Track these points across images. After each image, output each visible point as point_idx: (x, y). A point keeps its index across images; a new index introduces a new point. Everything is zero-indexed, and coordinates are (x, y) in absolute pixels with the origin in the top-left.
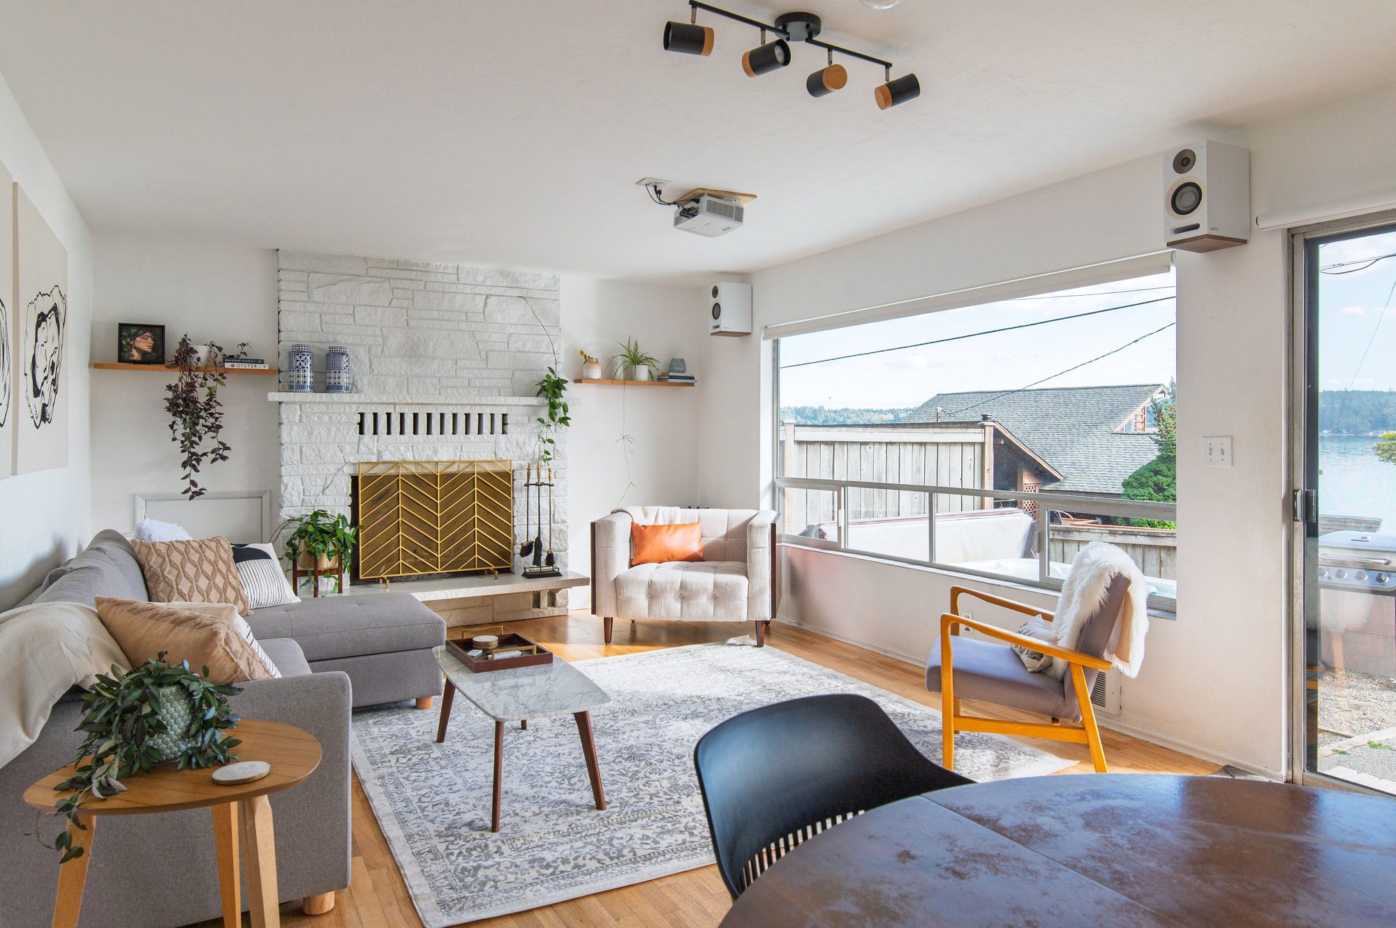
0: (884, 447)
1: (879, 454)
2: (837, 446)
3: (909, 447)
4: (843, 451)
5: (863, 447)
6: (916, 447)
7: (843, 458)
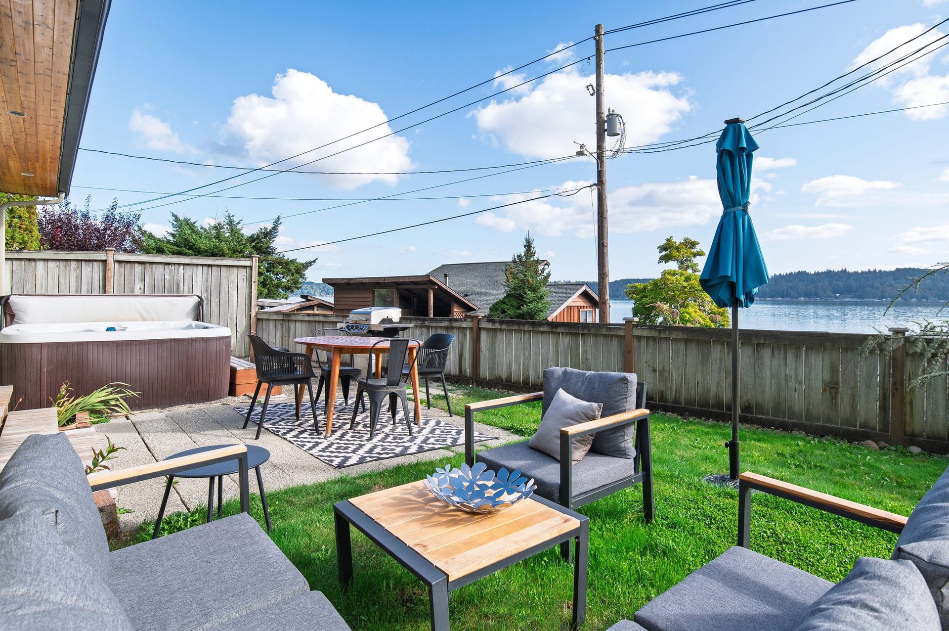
0: (182, 267)
1: (178, 270)
2: (147, 265)
3: (200, 268)
4: (152, 268)
5: (166, 267)
6: (205, 268)
7: (152, 272)
